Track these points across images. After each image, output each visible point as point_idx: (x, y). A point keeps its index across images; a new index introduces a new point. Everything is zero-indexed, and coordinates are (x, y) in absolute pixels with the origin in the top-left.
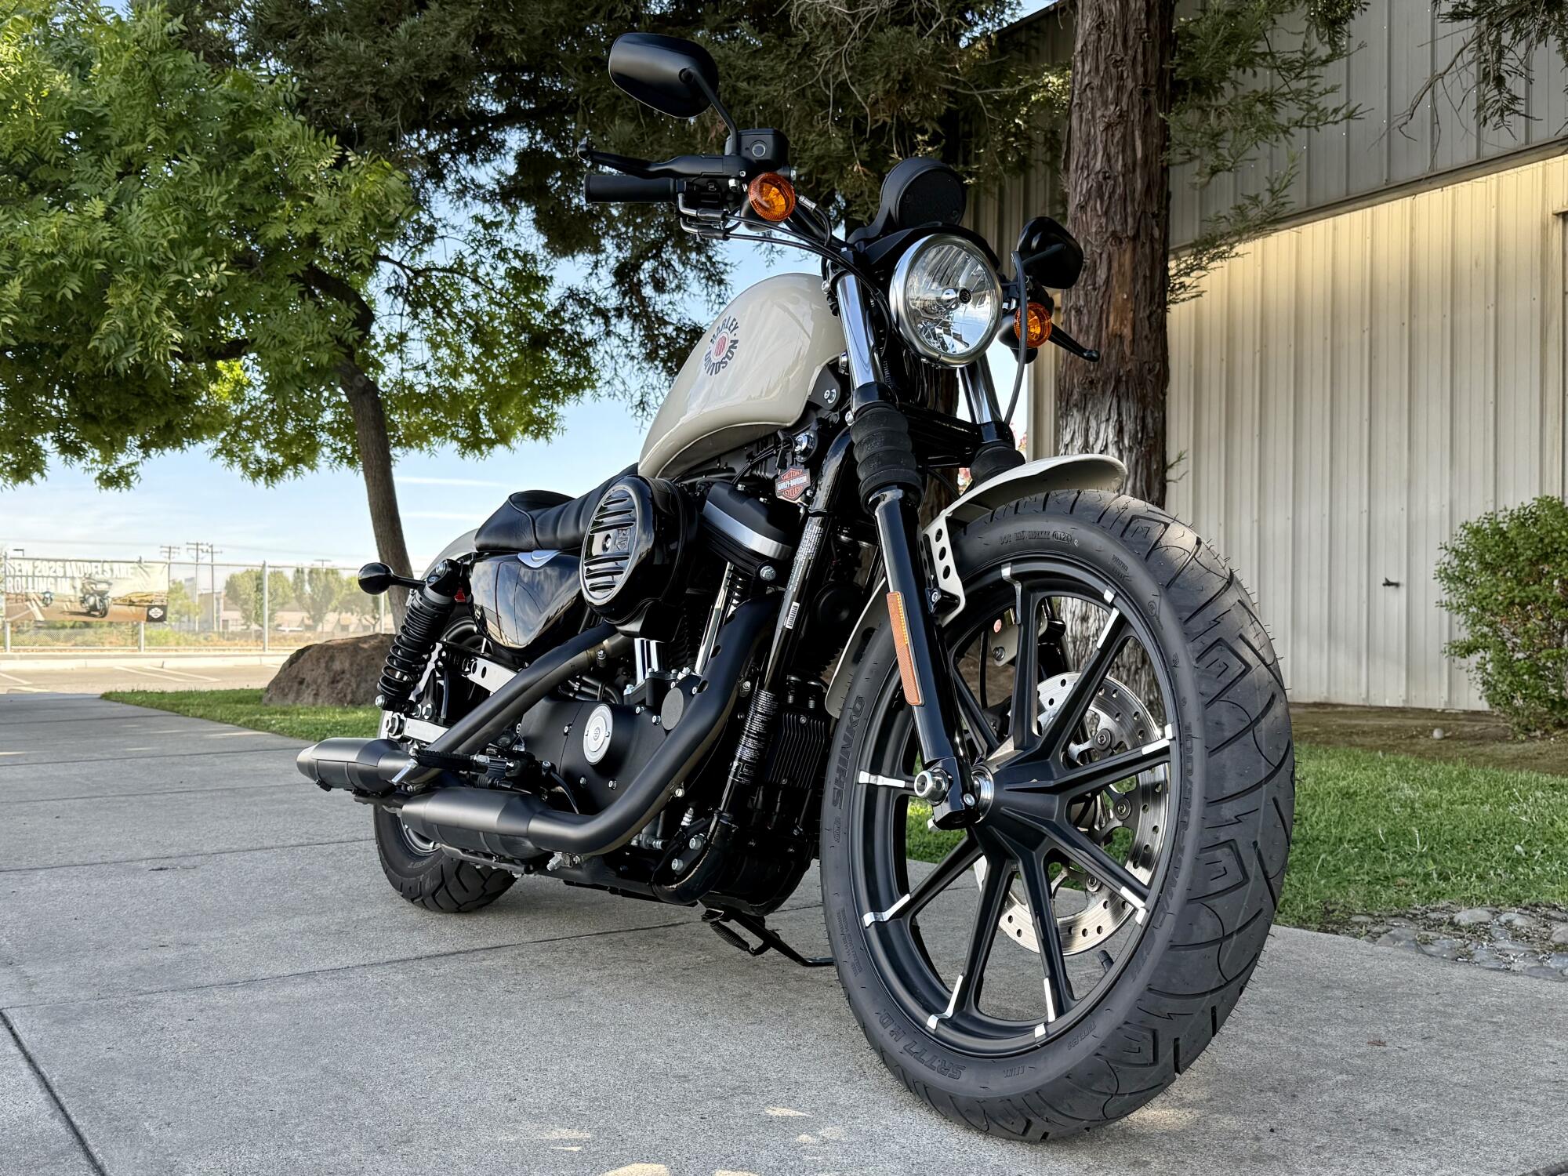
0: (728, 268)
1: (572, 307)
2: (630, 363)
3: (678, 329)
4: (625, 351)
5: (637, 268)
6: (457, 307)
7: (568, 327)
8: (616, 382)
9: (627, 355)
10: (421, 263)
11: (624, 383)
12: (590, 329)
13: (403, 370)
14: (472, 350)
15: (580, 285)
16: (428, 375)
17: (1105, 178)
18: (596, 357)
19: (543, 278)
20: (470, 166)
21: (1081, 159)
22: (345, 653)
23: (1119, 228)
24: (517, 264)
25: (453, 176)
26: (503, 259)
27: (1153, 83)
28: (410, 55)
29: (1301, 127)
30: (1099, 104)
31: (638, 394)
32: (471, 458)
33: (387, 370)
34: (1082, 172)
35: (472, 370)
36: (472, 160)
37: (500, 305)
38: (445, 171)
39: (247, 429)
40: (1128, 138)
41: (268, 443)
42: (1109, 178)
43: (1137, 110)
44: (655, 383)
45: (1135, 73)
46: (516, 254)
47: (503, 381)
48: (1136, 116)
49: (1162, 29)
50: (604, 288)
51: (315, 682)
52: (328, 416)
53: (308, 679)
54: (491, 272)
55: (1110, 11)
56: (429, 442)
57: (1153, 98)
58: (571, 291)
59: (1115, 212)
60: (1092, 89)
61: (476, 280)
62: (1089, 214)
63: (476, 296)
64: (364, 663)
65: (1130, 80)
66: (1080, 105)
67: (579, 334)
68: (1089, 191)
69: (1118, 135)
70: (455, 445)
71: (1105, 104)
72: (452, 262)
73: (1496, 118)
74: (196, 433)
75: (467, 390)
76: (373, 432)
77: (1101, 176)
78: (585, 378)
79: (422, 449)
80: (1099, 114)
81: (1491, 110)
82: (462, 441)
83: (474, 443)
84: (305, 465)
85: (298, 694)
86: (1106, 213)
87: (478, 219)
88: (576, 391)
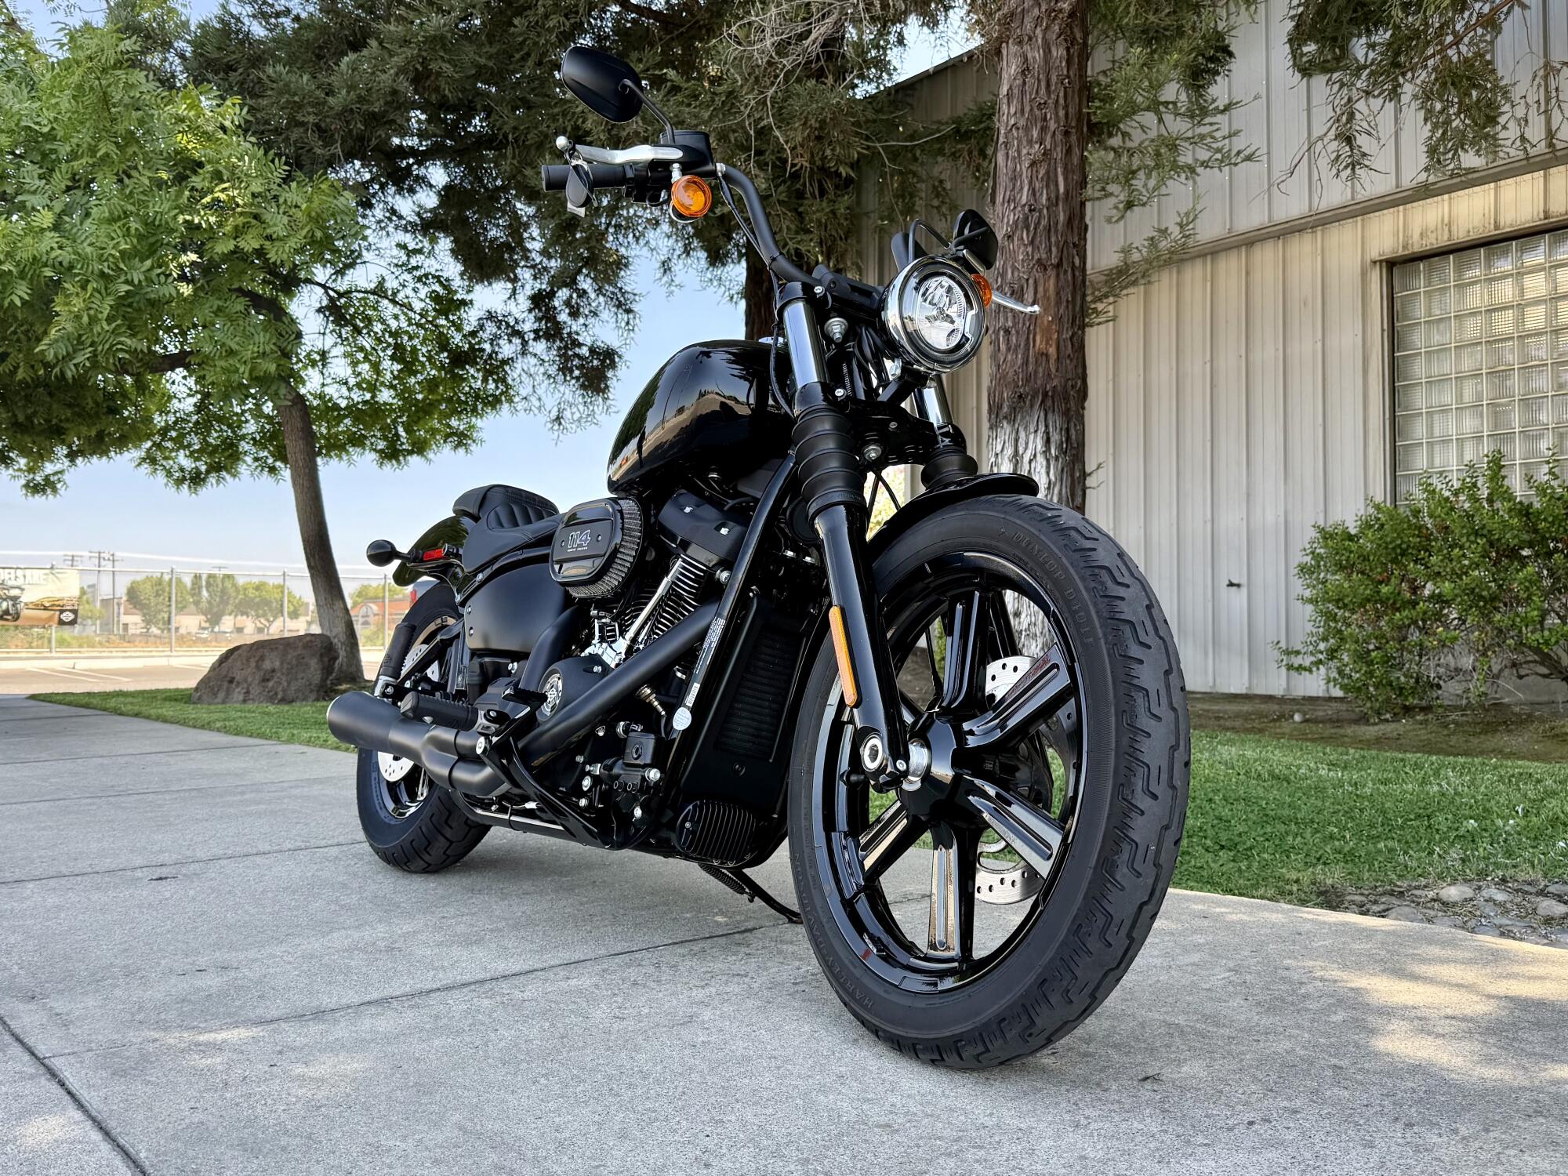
0: (637, 298)
1: (491, 328)
2: (546, 382)
3: (592, 350)
4: (542, 370)
5: (551, 295)
6: (378, 327)
7: (487, 347)
8: (534, 400)
9: (544, 374)
10: (342, 285)
11: (540, 399)
12: (507, 349)
13: (323, 385)
14: (390, 367)
15: (499, 308)
16: (349, 389)
17: (1030, 211)
18: (513, 374)
19: (464, 303)
20: (397, 197)
21: (1008, 193)
22: (275, 653)
23: (1044, 256)
24: (437, 288)
25: (381, 205)
26: (425, 284)
27: (1073, 124)
28: (351, 88)
29: (1206, 167)
30: (1025, 143)
31: (556, 409)
32: (389, 467)
33: (308, 385)
34: (1009, 205)
35: (392, 387)
36: (400, 191)
37: (418, 325)
38: (374, 201)
39: (171, 439)
40: (1052, 175)
41: (192, 453)
42: (1034, 210)
43: (1059, 149)
44: (571, 399)
45: (1057, 114)
46: (438, 278)
47: (420, 397)
48: (1058, 154)
49: (1081, 76)
50: (519, 309)
51: (246, 681)
52: (251, 427)
53: (238, 678)
54: (411, 294)
55: (1034, 58)
56: (347, 452)
57: (1073, 138)
58: (490, 313)
59: (1040, 242)
60: (1018, 129)
61: (394, 302)
62: (1016, 242)
63: (396, 317)
64: (294, 662)
65: (1052, 122)
66: (1006, 144)
67: (496, 353)
68: (1016, 222)
69: (1042, 172)
70: (374, 456)
71: (1030, 143)
72: (373, 286)
73: (1349, 171)
74: (122, 443)
75: (385, 404)
76: (301, 442)
77: (1026, 209)
78: (502, 393)
79: (341, 458)
80: (1024, 151)
81: (1344, 164)
82: (381, 451)
83: (392, 454)
84: (228, 472)
85: (228, 693)
86: (1032, 242)
87: (402, 246)
88: (494, 407)
